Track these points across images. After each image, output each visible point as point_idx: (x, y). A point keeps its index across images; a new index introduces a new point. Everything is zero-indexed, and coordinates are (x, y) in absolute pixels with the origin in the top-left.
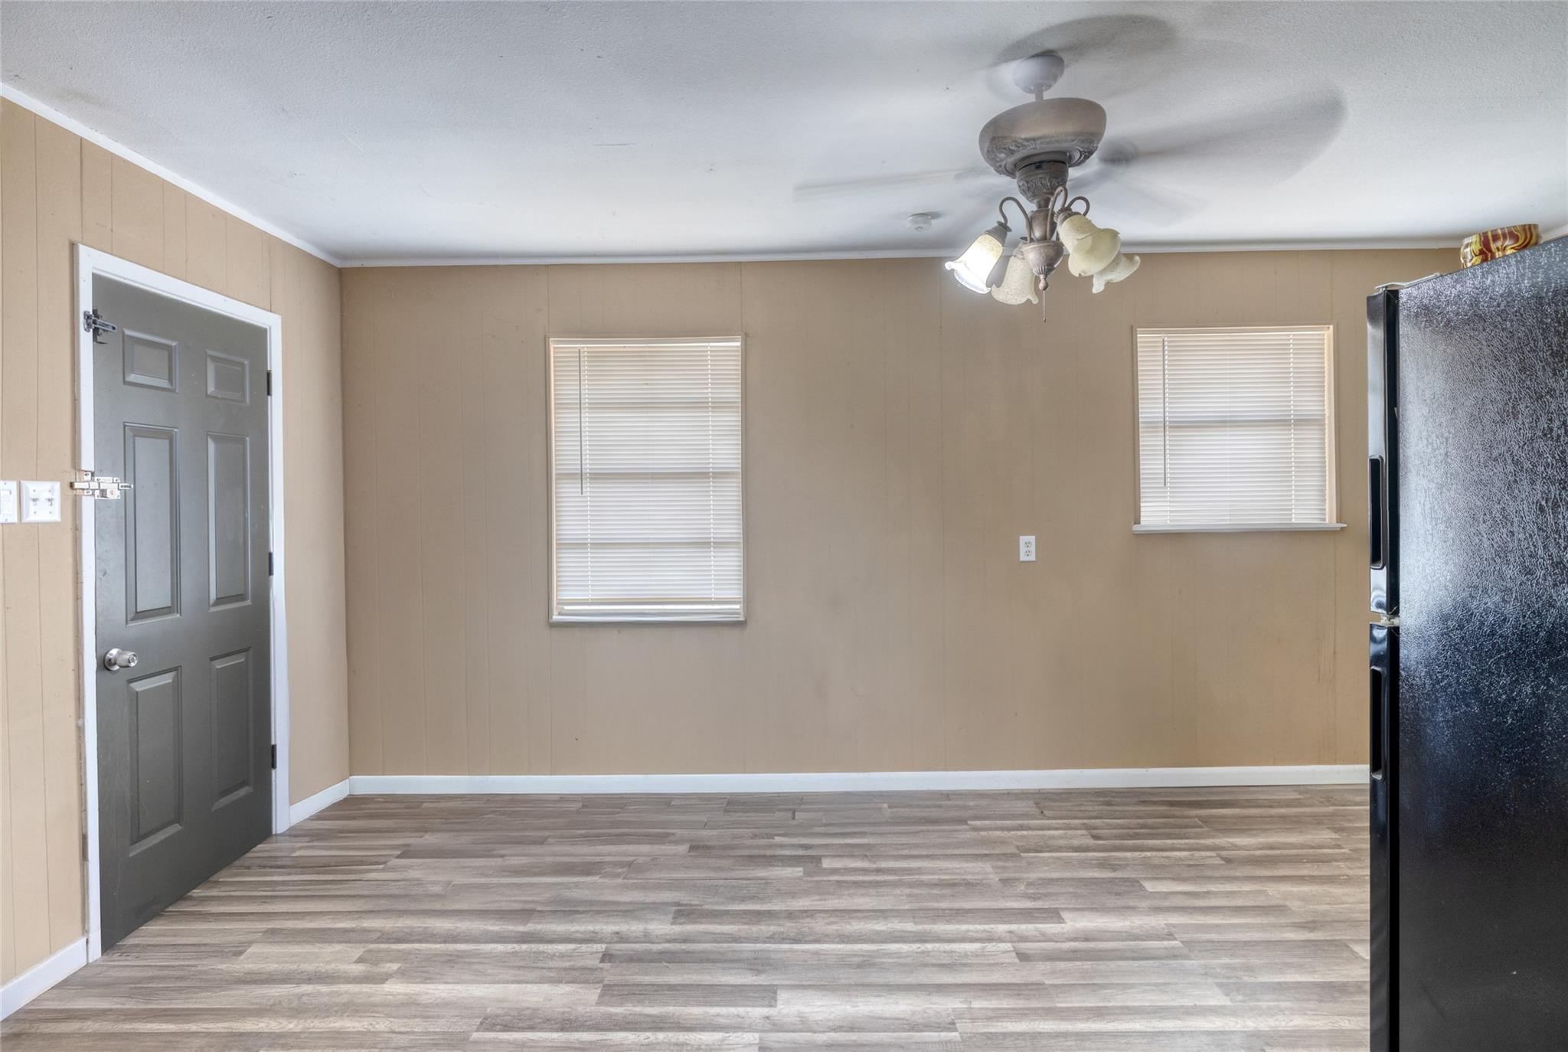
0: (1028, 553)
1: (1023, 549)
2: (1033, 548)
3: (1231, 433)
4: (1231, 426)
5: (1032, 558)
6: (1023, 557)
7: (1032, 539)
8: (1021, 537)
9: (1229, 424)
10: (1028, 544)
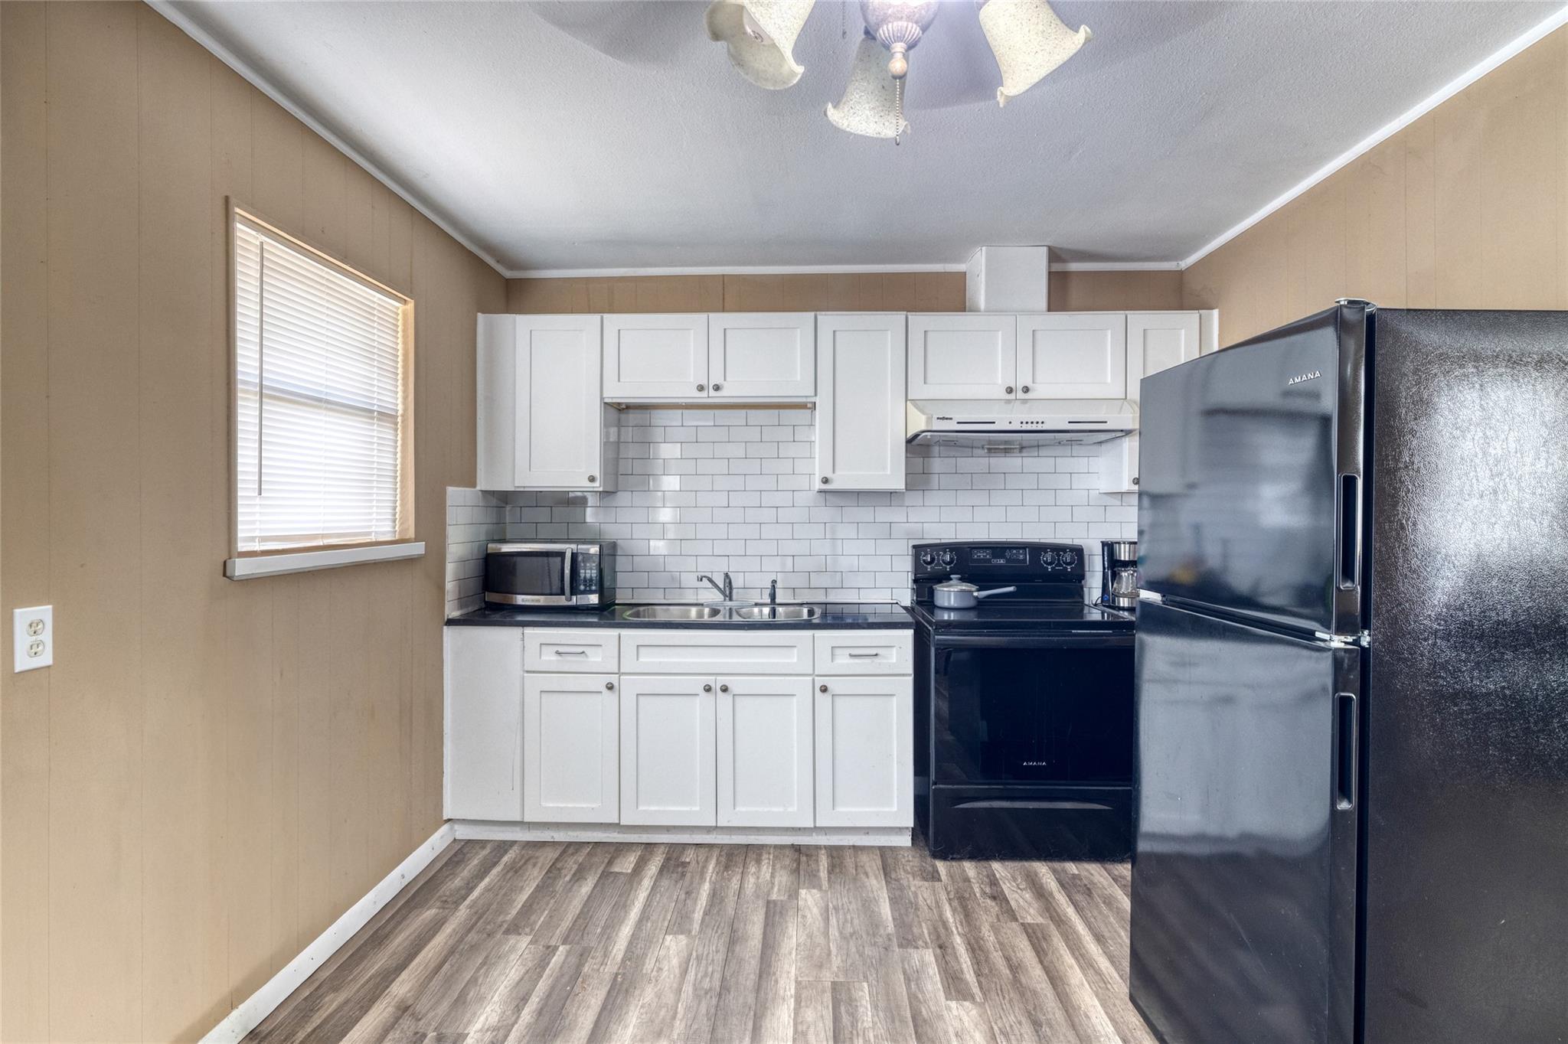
0: (34, 650)
1: (22, 640)
2: (47, 636)
3: (328, 419)
4: (326, 409)
5: (46, 659)
6: (23, 662)
7: (44, 612)
8: (17, 611)
9: (325, 405)
10: (34, 627)
